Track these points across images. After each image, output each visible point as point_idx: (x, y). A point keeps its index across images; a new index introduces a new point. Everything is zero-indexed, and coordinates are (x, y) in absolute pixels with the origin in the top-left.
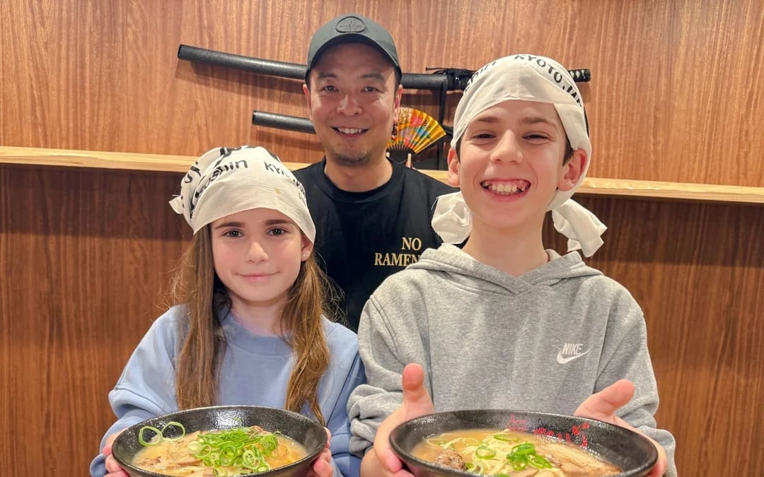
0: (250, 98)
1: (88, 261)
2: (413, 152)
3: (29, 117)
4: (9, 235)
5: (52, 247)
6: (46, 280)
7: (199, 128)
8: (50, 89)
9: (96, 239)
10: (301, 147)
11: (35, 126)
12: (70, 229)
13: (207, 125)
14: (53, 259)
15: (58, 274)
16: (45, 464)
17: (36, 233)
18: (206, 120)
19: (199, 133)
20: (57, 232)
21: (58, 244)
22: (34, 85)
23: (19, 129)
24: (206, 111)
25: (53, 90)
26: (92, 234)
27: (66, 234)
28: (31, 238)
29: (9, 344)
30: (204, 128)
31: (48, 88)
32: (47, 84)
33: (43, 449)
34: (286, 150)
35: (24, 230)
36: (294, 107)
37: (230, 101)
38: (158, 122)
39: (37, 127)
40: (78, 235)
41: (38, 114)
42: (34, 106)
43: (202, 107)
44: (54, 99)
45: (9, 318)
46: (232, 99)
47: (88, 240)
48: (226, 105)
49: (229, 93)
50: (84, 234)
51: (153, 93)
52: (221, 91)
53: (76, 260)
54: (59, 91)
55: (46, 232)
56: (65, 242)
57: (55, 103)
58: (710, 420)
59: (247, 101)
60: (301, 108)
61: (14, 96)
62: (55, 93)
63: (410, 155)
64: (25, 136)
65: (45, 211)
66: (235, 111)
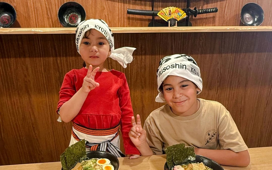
0: (122, 4)
1: (71, 65)
2: (177, 21)
3: (46, 16)
4: (44, 58)
5: (59, 62)
6: (58, 73)
7: (105, 16)
8: (52, 5)
9: (73, 58)
10: (140, 21)
11: (48, 18)
12: (64, 55)
13: (108, 15)
14: (60, 65)
15: (62, 70)
16: (64, 131)
17: (53, 57)
18: (108, 12)
19: (106, 18)
20: (60, 56)
21: (61, 60)
22: (46, 3)
23: (43, 20)
24: (107, 9)
25: (53, 5)
26: (72, 56)
27: (63, 56)
28: (51, 59)
29: (48, 95)
30: (107, 16)
31: (51, 4)
32: (51, 3)
33: (63, 127)
34: (135, 22)
35: (49, 56)
36: (137, 6)
37: (115, 5)
38: (91, 14)
39: (49, 19)
40: (67, 57)
41: (49, 14)
42: (47, 12)
43: (106, 8)
44: (54, 8)
45: (47, 86)
46: (116, 5)
47: (71, 58)
48: (114, 7)
49: (115, 3)
50: (69, 56)
51: (89, 4)
52: (112, 2)
53: (67, 65)
54: (55, 6)
55: (56, 56)
56: (63, 58)
57: (55, 10)
58: (268, 101)
59: (121, 5)
60: (140, 6)
61: (40, 8)
62: (54, 6)
63: (176, 21)
64: (45, 23)
65: (55, 49)
66: (117, 9)
